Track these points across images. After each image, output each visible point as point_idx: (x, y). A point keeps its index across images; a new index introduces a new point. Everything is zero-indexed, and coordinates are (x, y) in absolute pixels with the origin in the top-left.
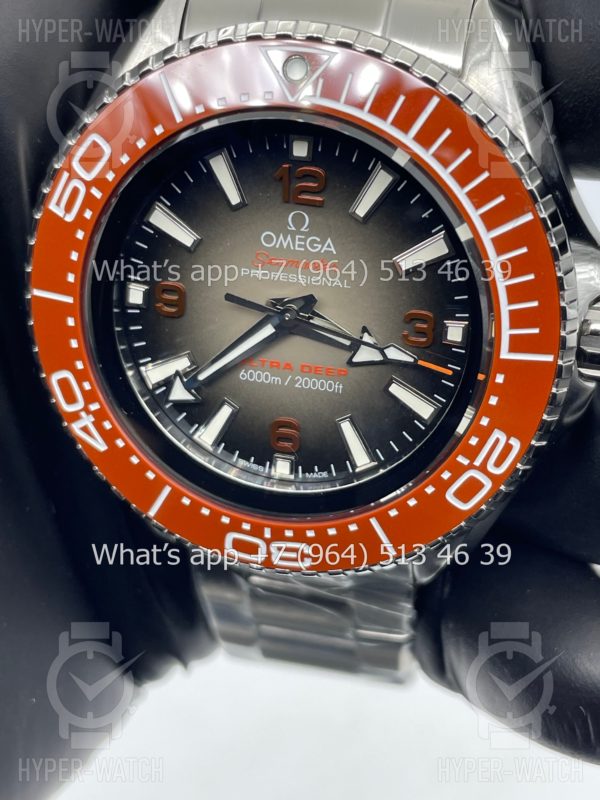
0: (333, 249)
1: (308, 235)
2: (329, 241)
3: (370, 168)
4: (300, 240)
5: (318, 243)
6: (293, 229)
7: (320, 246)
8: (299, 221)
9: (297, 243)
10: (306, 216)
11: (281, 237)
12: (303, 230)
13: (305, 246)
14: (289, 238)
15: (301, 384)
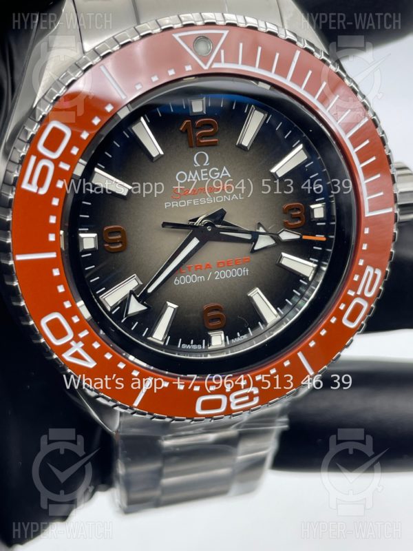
0: (228, 174)
1: (209, 167)
2: (225, 168)
3: (246, 111)
4: (204, 172)
5: (217, 172)
6: (199, 165)
7: (219, 174)
8: (201, 159)
9: (202, 175)
10: (206, 155)
11: (191, 173)
12: (205, 165)
13: (208, 177)
14: (196, 173)
15: (219, 277)
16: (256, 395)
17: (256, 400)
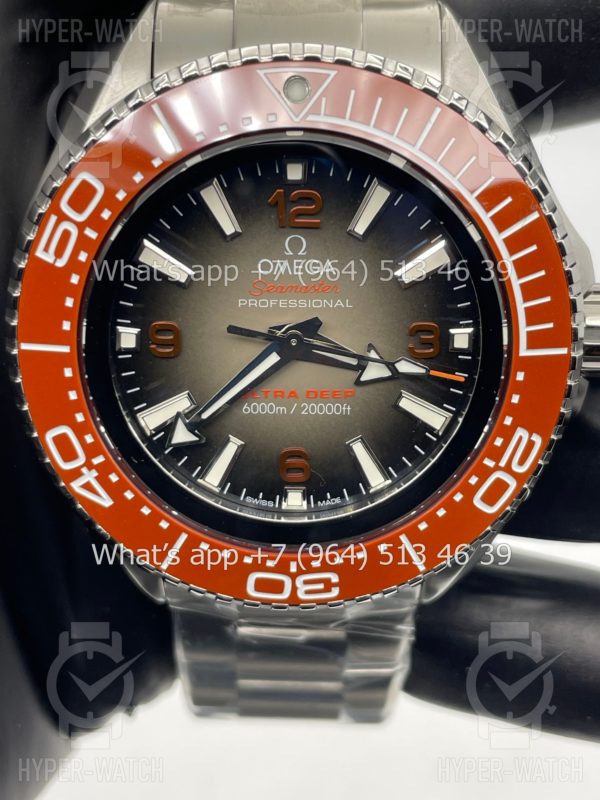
0: (332, 270)
1: (306, 258)
2: (328, 262)
3: (365, 185)
4: (298, 264)
6: (291, 253)
7: (319, 268)
8: (296, 245)
9: (295, 267)
10: (303, 240)
11: (278, 263)
12: (300, 254)
13: (304, 270)
14: (287, 263)
15: (307, 411)
16: (335, 585)
17: (335, 592)
